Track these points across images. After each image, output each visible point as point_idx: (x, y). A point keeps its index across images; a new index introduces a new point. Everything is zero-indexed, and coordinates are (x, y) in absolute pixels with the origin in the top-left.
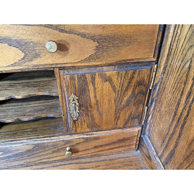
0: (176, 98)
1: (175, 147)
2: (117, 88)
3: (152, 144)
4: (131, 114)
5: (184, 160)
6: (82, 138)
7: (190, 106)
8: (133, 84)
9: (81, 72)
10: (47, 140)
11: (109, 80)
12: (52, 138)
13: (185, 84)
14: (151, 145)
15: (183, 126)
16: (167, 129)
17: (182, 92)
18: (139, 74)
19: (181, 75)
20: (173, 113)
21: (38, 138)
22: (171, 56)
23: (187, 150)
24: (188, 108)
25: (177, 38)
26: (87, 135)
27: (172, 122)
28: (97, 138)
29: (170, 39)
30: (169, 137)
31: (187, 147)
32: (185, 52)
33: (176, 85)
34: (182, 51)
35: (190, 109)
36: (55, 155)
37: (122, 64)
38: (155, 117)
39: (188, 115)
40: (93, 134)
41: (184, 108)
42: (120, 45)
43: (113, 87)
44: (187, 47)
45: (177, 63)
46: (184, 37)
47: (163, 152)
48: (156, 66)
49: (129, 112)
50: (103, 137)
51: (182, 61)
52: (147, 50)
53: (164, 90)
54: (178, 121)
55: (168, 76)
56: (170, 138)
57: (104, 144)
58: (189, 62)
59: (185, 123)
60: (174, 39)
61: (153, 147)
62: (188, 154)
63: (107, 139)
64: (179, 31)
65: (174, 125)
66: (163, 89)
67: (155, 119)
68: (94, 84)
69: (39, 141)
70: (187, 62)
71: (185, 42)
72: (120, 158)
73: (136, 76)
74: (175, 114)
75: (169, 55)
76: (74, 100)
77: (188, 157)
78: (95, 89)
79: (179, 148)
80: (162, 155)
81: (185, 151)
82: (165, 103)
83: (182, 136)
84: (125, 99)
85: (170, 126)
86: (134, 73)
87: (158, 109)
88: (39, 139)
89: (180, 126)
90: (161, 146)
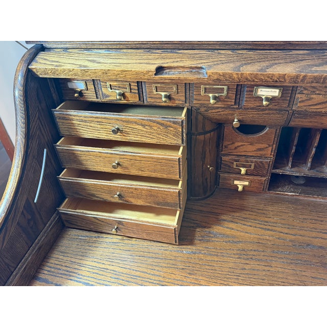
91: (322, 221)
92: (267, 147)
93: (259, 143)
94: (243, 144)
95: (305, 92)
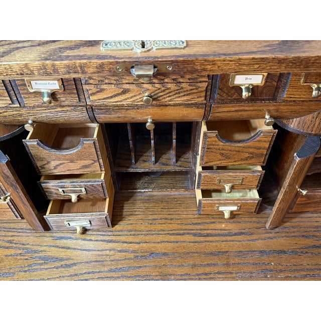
91: (172, 219)
92: (93, 163)
93: (81, 160)
94: (63, 162)
95: (91, 81)
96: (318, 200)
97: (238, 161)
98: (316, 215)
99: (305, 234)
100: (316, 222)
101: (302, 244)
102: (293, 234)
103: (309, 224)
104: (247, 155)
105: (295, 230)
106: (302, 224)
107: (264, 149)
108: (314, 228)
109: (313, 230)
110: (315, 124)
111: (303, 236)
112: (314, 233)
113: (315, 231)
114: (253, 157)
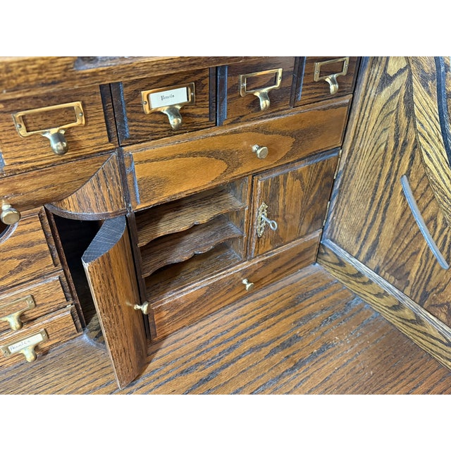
0: (372, 182)
1: (379, 234)
2: (306, 184)
3: (340, 246)
4: (315, 214)
5: (393, 244)
6: (262, 261)
7: (392, 188)
8: (320, 177)
9: (274, 175)
10: (224, 274)
11: (300, 177)
12: (229, 270)
13: (382, 166)
14: (337, 247)
15: (385, 210)
16: (362, 220)
17: (380, 175)
18: (327, 165)
19: (376, 158)
20: (370, 200)
21: (212, 275)
22: (359, 139)
23: (394, 232)
24: (389, 190)
25: (365, 121)
26: (267, 255)
27: (370, 209)
28: (277, 258)
29: (355, 122)
30: (367, 228)
31: (394, 229)
32: (377, 135)
33: (370, 168)
34: (373, 134)
35: (392, 189)
36: (228, 296)
37: (310, 156)
38: (341, 212)
39: (390, 196)
40: (273, 253)
41: (385, 190)
42: (314, 136)
43: (302, 184)
44: (380, 129)
45: (368, 146)
46: (375, 121)
47: (361, 248)
48: (341, 151)
49: (313, 213)
50: (284, 254)
51: (375, 144)
52: (336, 137)
53: (352, 177)
54: (379, 205)
55: (356, 161)
56: (370, 228)
57: (283, 263)
58: (385, 144)
59: (387, 205)
60: (360, 121)
61: (343, 248)
62: (397, 235)
63: (287, 256)
64: (367, 114)
65: (373, 212)
66: (350, 176)
67: (340, 214)
68: (284, 185)
69: (214, 279)
70: (382, 144)
71: (377, 125)
72: (301, 278)
73: (324, 166)
74: (373, 199)
75: (355, 137)
76: (263, 211)
77: (397, 238)
78: (285, 191)
79: (384, 234)
80: (359, 252)
81: (392, 233)
82: (355, 191)
83: (387, 219)
84: (312, 196)
85: (367, 215)
86: (323, 164)
87: (345, 200)
88: (214, 276)
89: (382, 211)
90: (357, 242)
96: (185, 305)
97: (6, 277)
98: (195, 328)
99: (183, 368)
100: (197, 338)
101: (183, 388)
102: (166, 377)
103: (188, 347)
104: (17, 262)
105: (169, 367)
106: (178, 352)
107: (40, 242)
108: (196, 350)
109: (194, 354)
110: (103, 198)
111: (182, 373)
112: (198, 360)
113: (198, 355)
114: (30, 262)
